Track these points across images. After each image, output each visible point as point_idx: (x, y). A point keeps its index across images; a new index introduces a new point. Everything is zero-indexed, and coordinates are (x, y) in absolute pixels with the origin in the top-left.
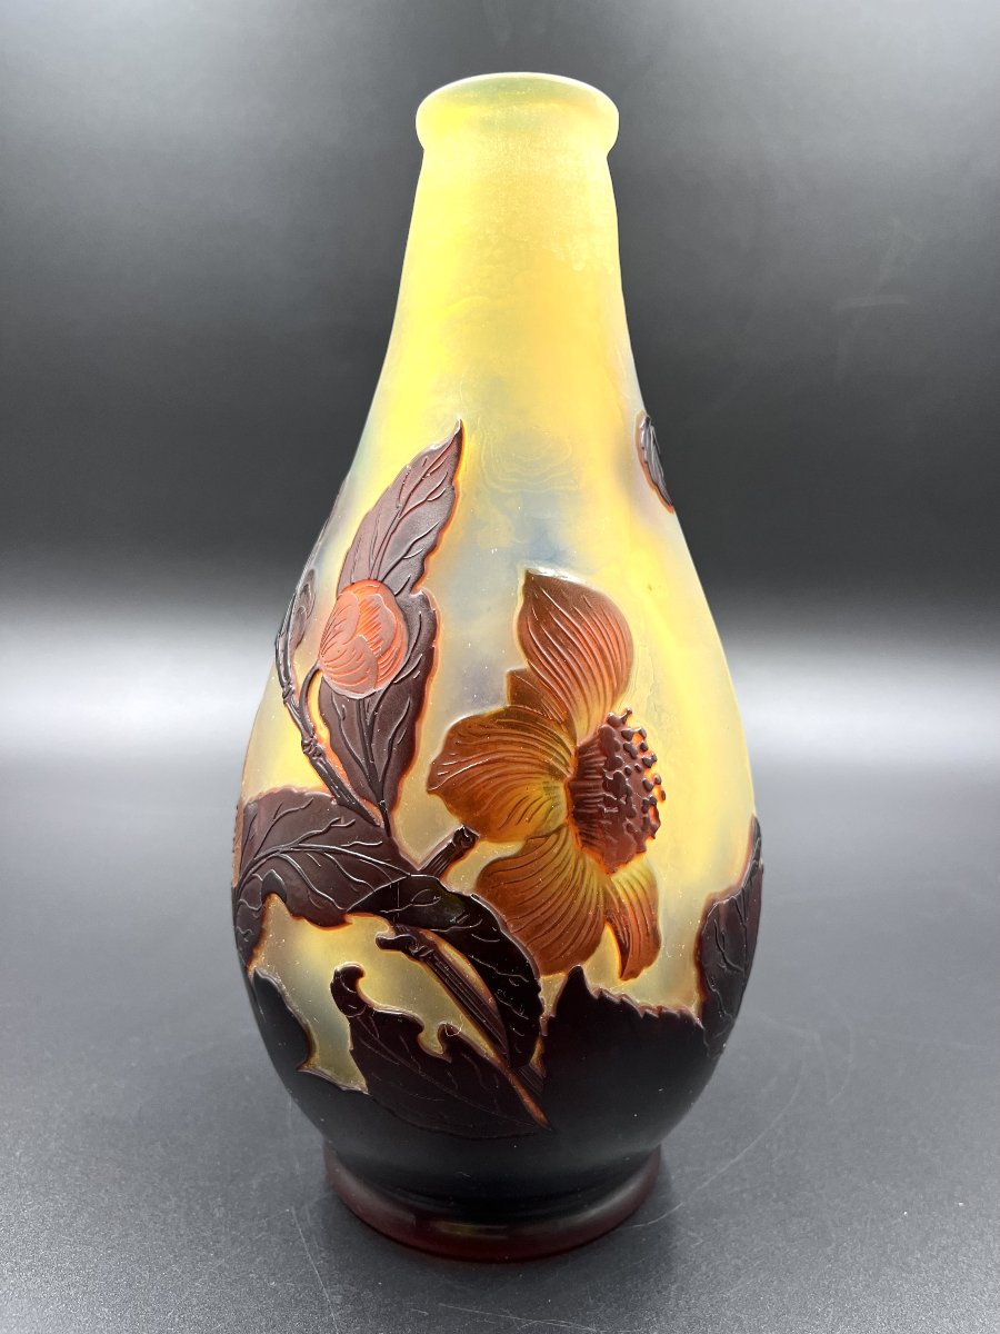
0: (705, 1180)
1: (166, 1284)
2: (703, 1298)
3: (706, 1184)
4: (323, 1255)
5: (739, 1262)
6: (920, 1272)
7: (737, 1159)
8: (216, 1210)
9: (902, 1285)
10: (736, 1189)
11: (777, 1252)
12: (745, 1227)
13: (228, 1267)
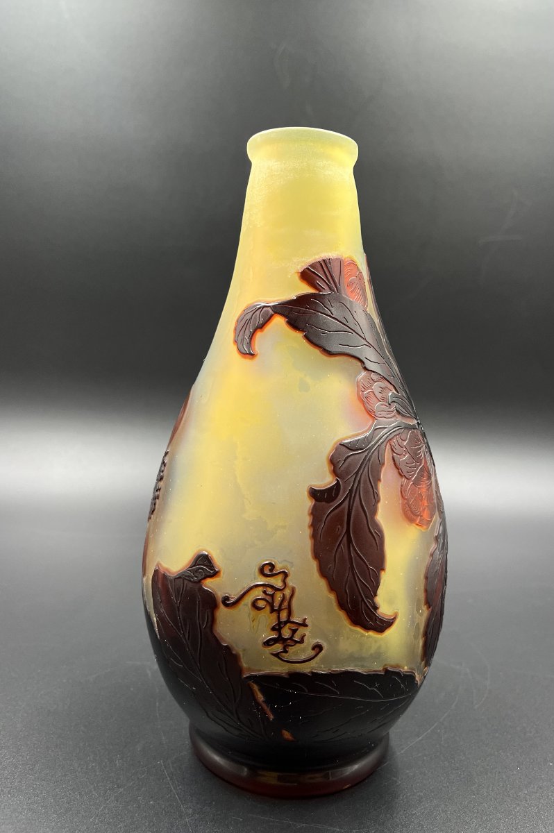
0: (402, 749)
1: (90, 802)
2: (401, 813)
3: (402, 752)
4: (180, 787)
5: (422, 794)
6: (526, 801)
7: (420, 738)
8: (117, 762)
9: (516, 807)
10: (420, 755)
11: (443, 789)
12: (425, 775)
13: (125, 793)
